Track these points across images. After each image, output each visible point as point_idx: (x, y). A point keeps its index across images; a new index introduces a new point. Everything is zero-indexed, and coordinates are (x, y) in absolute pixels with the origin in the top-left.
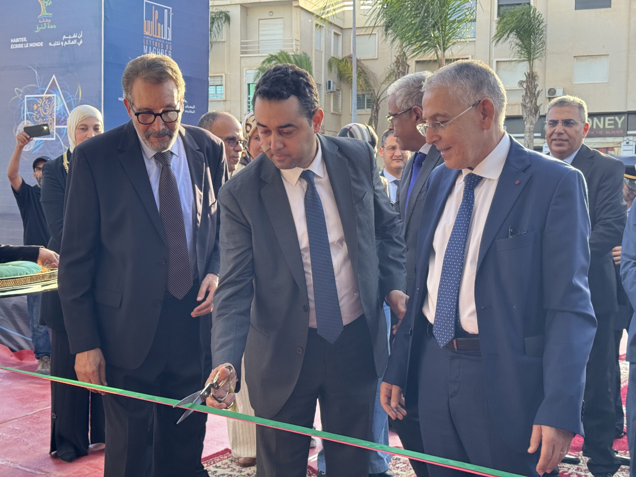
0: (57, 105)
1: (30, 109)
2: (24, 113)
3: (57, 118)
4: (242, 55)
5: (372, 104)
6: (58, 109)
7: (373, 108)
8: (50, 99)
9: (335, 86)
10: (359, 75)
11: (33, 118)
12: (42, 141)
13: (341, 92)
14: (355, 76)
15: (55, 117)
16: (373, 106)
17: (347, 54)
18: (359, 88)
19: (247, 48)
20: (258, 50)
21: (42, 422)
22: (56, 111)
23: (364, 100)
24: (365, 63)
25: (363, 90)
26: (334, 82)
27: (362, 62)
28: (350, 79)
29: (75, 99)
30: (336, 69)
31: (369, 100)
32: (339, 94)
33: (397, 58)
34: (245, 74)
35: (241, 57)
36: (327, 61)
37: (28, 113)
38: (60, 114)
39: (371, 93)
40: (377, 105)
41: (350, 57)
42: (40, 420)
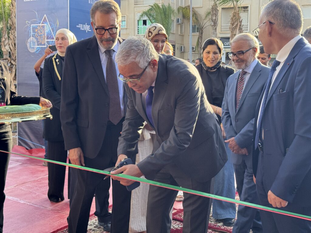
0: (47, 30)
1: (34, 31)
2: (31, 33)
3: (47, 36)
4: (135, 6)
5: (199, 30)
6: (47, 31)
7: (200, 32)
8: (43, 27)
9: (181, 21)
10: (193, 16)
11: (35, 36)
12: (39, 47)
13: (184, 24)
14: (191, 16)
15: (46, 36)
16: (200, 31)
17: (187, 5)
18: (193, 22)
19: (137, 2)
20: (142, 3)
21: (42, 183)
22: (47, 33)
23: (195, 28)
24: (196, 10)
25: (195, 23)
26: (180, 19)
27: (195, 9)
28: (189, 17)
29: (56, 26)
30: (182, 13)
31: (198, 28)
32: (183, 25)
33: (212, 6)
34: (136, 15)
35: (134, 7)
36: (177, 8)
37: (33, 33)
38: (48, 34)
39: (199, 24)
40: (202, 31)
41: (189, 6)
42: (41, 182)
